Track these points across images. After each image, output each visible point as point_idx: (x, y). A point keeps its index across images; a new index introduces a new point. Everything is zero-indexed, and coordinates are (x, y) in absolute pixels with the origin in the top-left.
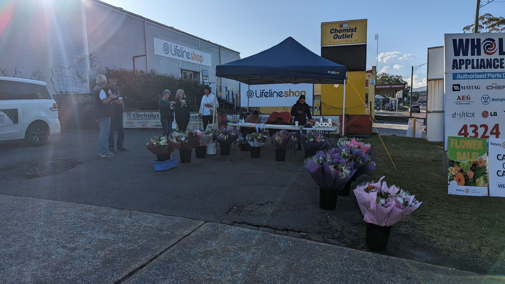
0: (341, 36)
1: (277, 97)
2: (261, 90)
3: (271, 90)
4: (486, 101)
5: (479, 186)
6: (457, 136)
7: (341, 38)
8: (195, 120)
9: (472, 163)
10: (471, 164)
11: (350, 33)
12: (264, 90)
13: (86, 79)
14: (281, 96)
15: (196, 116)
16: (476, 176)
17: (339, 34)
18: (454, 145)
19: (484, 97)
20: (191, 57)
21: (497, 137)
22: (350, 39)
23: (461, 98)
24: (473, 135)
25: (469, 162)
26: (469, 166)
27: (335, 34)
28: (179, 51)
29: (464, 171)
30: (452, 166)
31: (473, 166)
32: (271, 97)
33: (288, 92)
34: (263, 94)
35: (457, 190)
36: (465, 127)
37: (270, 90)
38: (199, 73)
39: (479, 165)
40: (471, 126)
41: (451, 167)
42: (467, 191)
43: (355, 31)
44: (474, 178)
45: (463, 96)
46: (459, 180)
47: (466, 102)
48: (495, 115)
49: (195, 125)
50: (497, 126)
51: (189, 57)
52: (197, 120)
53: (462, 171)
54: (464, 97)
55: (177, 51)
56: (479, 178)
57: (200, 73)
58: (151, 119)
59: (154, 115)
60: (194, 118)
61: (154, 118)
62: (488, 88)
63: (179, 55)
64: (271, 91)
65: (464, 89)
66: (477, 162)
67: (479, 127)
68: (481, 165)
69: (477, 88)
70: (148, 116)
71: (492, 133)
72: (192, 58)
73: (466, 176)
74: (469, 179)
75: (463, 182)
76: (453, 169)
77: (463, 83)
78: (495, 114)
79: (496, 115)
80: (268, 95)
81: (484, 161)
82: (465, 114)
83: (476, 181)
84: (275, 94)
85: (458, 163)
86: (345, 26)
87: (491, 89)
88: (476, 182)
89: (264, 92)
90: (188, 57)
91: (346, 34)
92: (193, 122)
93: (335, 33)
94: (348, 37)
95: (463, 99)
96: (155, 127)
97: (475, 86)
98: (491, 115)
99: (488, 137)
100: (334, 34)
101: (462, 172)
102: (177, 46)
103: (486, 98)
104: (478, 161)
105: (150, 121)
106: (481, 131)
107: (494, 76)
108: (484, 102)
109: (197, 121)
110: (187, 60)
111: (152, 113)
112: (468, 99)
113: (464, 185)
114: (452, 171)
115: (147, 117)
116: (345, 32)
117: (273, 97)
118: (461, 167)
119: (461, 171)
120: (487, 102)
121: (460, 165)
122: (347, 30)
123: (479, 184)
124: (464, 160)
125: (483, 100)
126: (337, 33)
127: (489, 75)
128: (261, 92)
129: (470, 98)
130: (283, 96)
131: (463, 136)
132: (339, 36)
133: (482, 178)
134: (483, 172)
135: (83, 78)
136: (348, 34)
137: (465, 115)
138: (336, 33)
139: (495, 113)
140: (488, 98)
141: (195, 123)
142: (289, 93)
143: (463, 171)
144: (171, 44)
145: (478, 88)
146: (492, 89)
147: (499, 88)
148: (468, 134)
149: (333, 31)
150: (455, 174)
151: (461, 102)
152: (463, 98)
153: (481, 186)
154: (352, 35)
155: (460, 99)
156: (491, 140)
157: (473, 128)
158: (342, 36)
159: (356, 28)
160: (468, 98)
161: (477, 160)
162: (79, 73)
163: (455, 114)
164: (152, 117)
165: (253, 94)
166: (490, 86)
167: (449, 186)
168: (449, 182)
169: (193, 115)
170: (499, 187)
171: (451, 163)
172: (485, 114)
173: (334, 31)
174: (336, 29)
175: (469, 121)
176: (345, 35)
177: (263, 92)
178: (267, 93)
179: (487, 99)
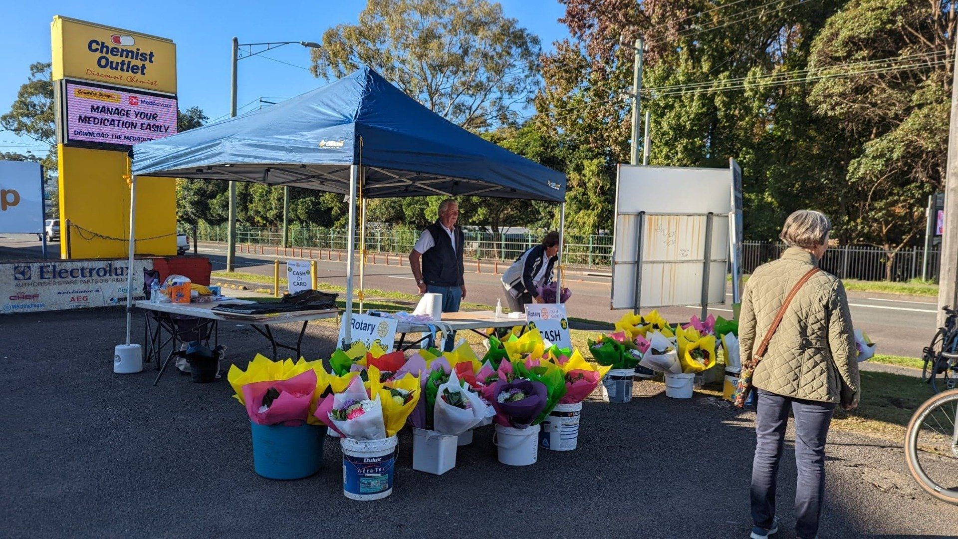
0: (117, 63)
7: (116, 68)
11: (139, 63)
17: (110, 57)
22: (138, 76)
27: (101, 55)
43: (151, 61)
86: (127, 42)
91: (129, 62)
93: (101, 52)
94: (134, 69)
100: (98, 55)
116: (127, 57)
122: (132, 52)
126: (107, 53)
132: (112, 62)
136: (134, 62)
138: (104, 54)
149: (94, 46)
154: (143, 67)
158: (120, 65)
159: (151, 55)
173: (99, 47)
174: (103, 43)
176: (126, 62)
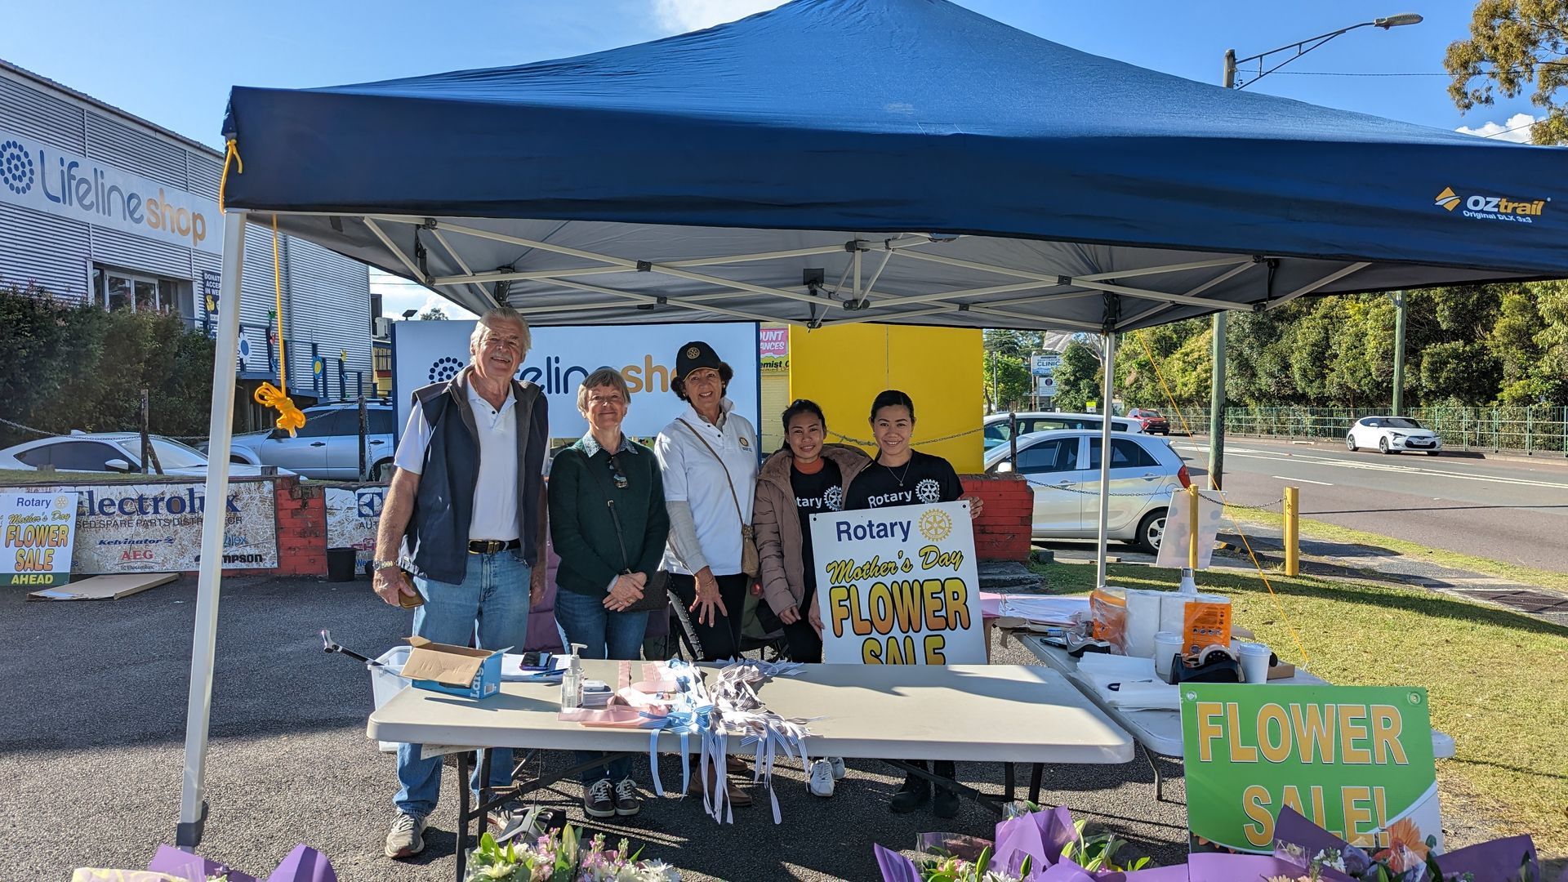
3: (553, 361)
8: (136, 517)
15: (141, 499)
18: (1220, 745)
20: (147, 214)
28: (84, 187)
32: (558, 391)
33: (638, 371)
38: (188, 283)
49: (135, 546)
51: (136, 216)
52: (145, 517)
55: (74, 183)
57: (195, 285)
60: (127, 508)
63: (87, 202)
64: (554, 365)
72: (154, 220)
80: (544, 381)
90: (131, 213)
92: (125, 533)
102: (74, 164)
109: (146, 525)
110: (127, 226)
117: (566, 391)
141: (138, 534)
142: (642, 376)
144: (42, 152)
169: (124, 496)
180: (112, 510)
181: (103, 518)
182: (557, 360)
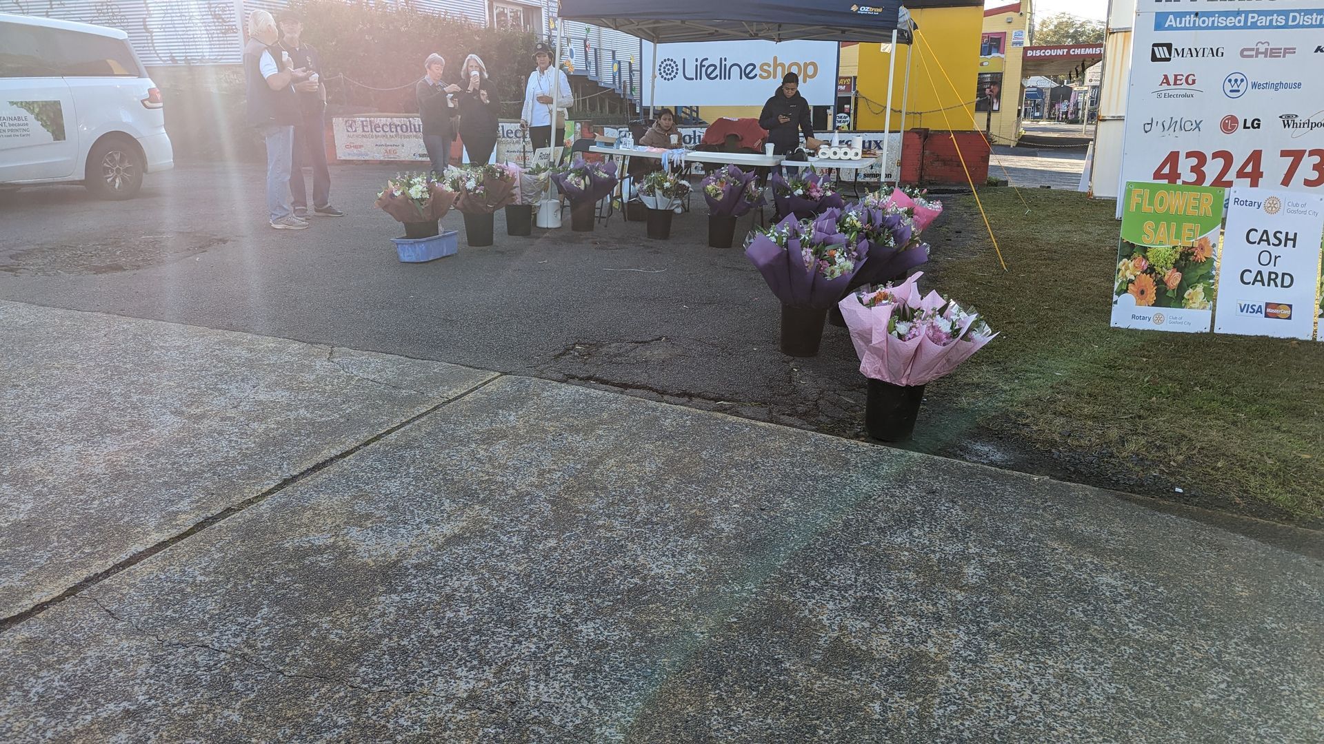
1: (741, 78)
2: (697, 60)
4: (1235, 88)
5: (1191, 308)
6: (1150, 180)
9: (1180, 250)
10: (1176, 252)
12: (707, 59)
13: (234, 23)
14: (751, 75)
16: (1185, 284)
18: (1139, 206)
19: (1233, 78)
21: (1254, 184)
23: (1172, 81)
24: (1193, 177)
25: (1174, 248)
26: (1172, 258)
29: (1158, 269)
30: (1129, 257)
31: (1181, 258)
32: (725, 78)
33: (769, 66)
34: (704, 69)
35: (1134, 316)
36: (1173, 158)
37: (721, 59)
38: (538, 9)
39: (1196, 256)
40: (1189, 155)
41: (1125, 260)
42: (1159, 319)
44: (1181, 289)
45: (1176, 76)
46: (1142, 292)
47: (1183, 92)
48: (1256, 126)
49: (522, 154)
50: (1256, 157)
53: (1151, 270)
54: (1179, 77)
56: (1194, 287)
57: (543, 10)
58: (409, 137)
59: (414, 125)
61: (415, 133)
62: (1245, 53)
64: (723, 63)
65: (1181, 55)
66: (1192, 247)
67: (1209, 157)
68: (1201, 257)
69: (1215, 53)
70: (399, 128)
71: (1241, 174)
73: (1160, 283)
74: (1166, 291)
75: (1152, 296)
76: (1130, 265)
77: (1178, 39)
78: (1256, 124)
79: (1258, 127)
80: (717, 72)
81: (1211, 245)
82: (1176, 122)
83: (1185, 296)
84: (735, 70)
85: (1145, 249)
87: (1252, 56)
88: (1183, 298)
89: (704, 66)
92: (517, 147)
95: (1175, 84)
96: (420, 159)
97: (1212, 49)
98: (1245, 127)
99: (1230, 184)
101: (1150, 274)
103: (1236, 80)
104: (1196, 245)
105: (405, 141)
106: (1213, 169)
107: (1264, 20)
108: (1231, 91)
111: (410, 121)
112: (1190, 82)
113: (1153, 305)
114: (1126, 270)
115: (397, 131)
117: (729, 78)
118: (1151, 260)
119: (1149, 271)
120: (1238, 91)
121: (1148, 254)
123: (1191, 301)
124: (1161, 243)
125: (1228, 87)
127: (1253, 17)
128: (699, 63)
129: (1194, 81)
130: (756, 75)
131: (1166, 182)
133: (1200, 288)
134: (1204, 272)
135: (225, 22)
137: (1177, 125)
139: (1256, 122)
140: (1242, 80)
141: (523, 148)
142: (771, 69)
143: (1154, 270)
145: (1220, 54)
146: (1257, 56)
147: (1273, 53)
148: (1179, 176)
150: (1133, 278)
151: (1171, 92)
152: (1176, 79)
153: (1194, 308)
155: (1169, 84)
156: (1237, 192)
157: (1194, 161)
160: (1190, 80)
161: (1194, 242)
162: (216, 7)
163: (1151, 124)
164: (411, 131)
165: (677, 69)
166: (1253, 50)
167: (1114, 307)
168: (1115, 297)
170: (1242, 311)
171: (1128, 249)
172: (1229, 124)
175: (1184, 143)
177: (702, 66)
178: (713, 68)
179: (1239, 82)
180: (512, 135)
181: (508, 139)
182: (725, 60)
